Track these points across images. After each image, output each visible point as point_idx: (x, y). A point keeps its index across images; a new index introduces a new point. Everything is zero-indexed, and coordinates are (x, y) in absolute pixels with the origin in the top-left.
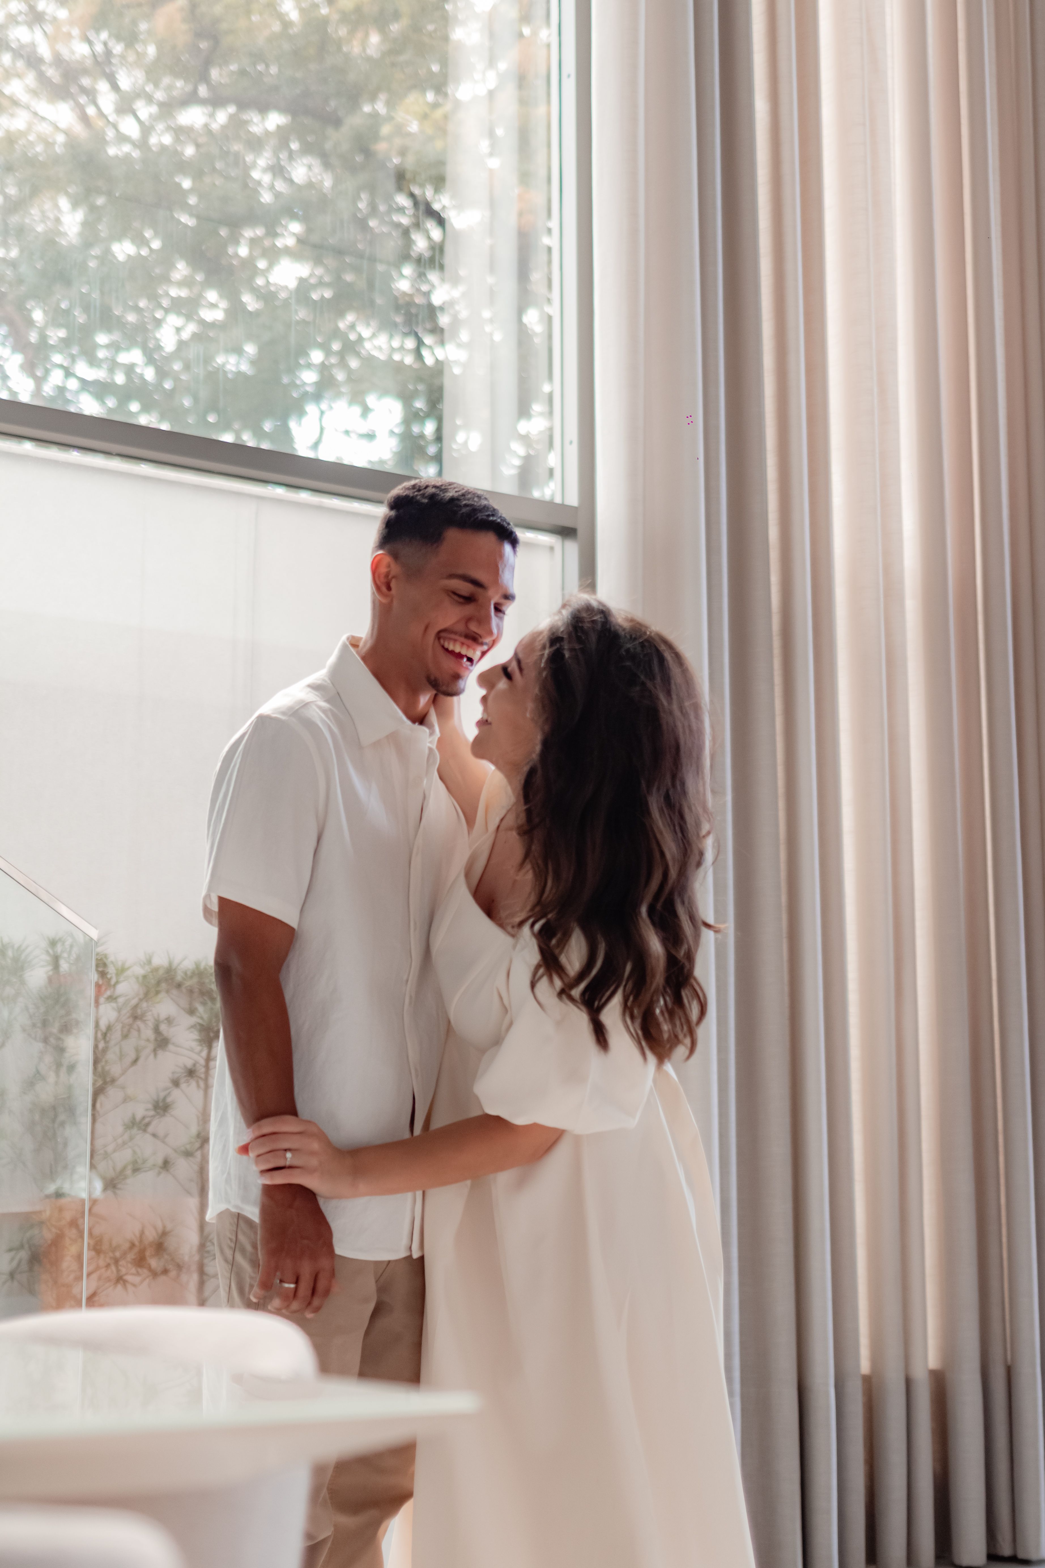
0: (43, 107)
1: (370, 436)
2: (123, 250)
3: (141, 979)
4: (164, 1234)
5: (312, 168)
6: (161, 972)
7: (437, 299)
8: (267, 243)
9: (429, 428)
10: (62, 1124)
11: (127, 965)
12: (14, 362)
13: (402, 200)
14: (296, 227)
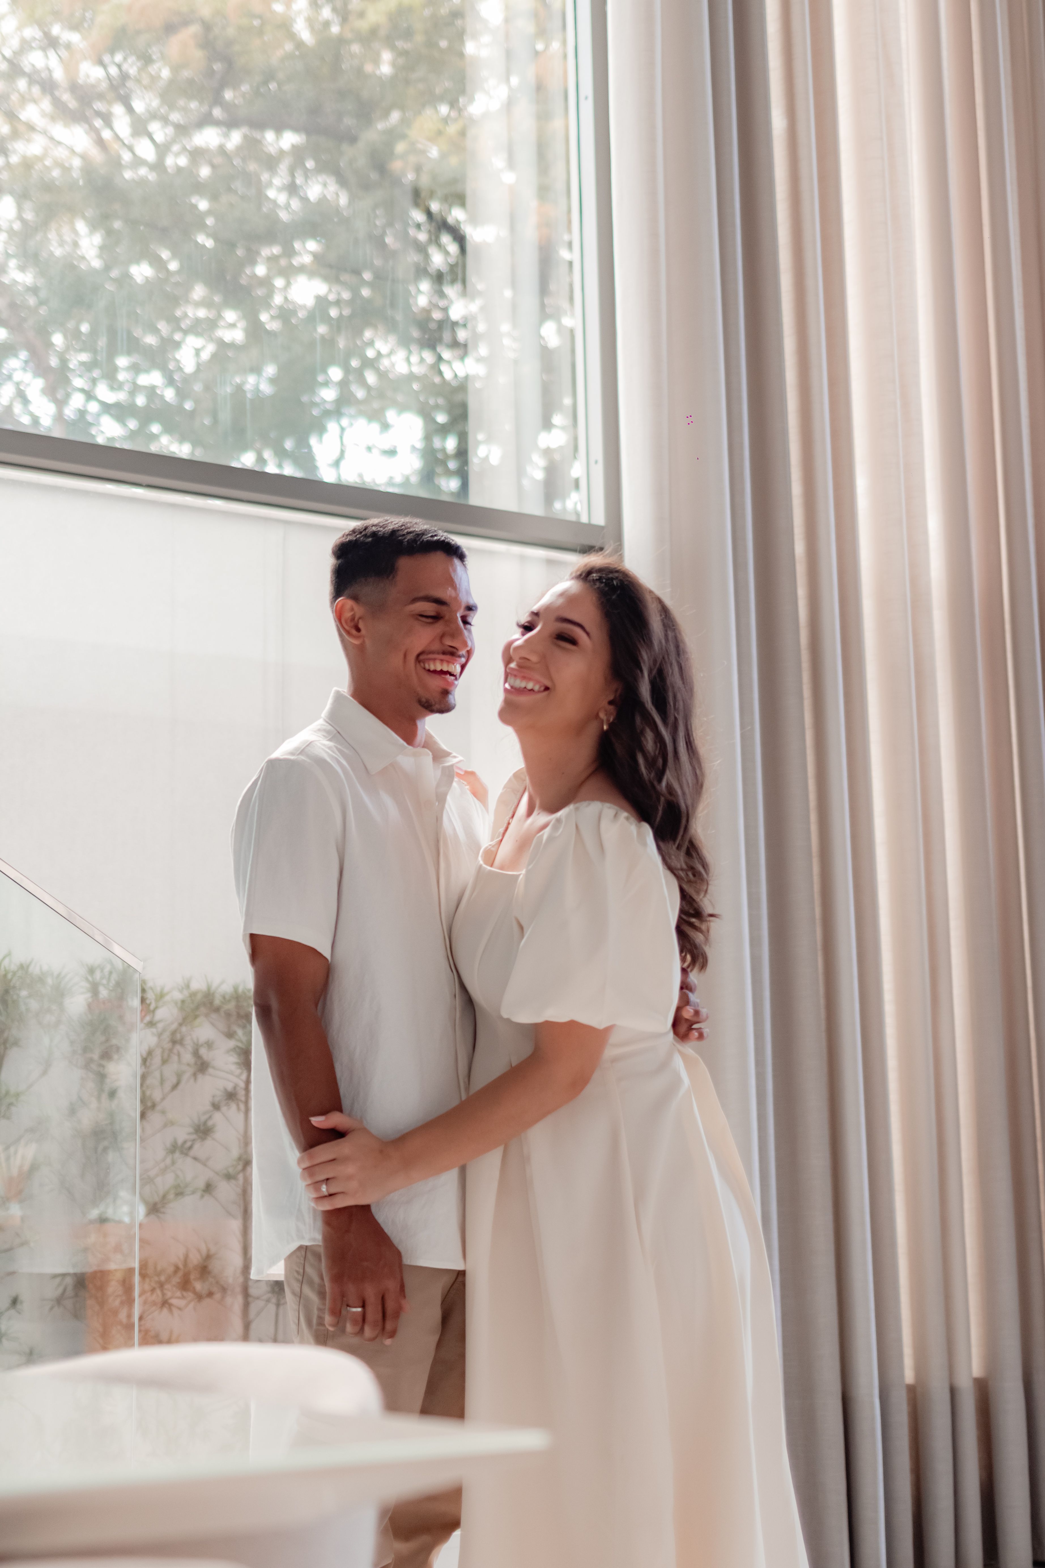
0: (59, 131)
1: (392, 452)
2: (142, 272)
3: (179, 1004)
4: (208, 1257)
5: (327, 186)
6: (199, 996)
7: (456, 313)
8: (283, 262)
9: (451, 444)
10: (105, 1149)
11: (166, 990)
12: (35, 386)
13: (418, 216)
14: (312, 245)
